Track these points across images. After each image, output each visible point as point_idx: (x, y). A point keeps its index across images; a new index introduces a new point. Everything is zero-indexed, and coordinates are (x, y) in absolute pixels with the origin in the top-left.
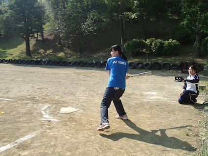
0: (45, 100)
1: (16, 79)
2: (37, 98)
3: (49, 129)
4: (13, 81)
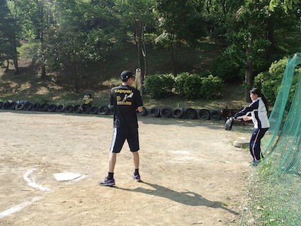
0: (28, 162)
2: (15, 159)
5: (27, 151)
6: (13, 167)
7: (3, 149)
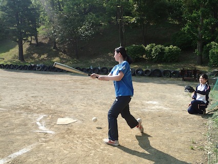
0: (40, 110)
3: (46, 142)
4: (5, 88)
6: (30, 114)
7: (24, 99)
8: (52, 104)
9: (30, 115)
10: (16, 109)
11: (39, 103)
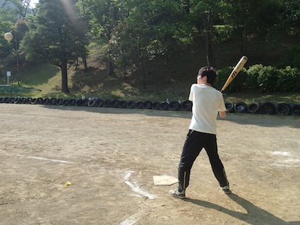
1: (61, 129)
4: (57, 131)
5: (116, 151)
6: (110, 169)
7: (92, 148)
8: (134, 155)
9: (110, 171)
10: (87, 162)
11: (115, 154)
